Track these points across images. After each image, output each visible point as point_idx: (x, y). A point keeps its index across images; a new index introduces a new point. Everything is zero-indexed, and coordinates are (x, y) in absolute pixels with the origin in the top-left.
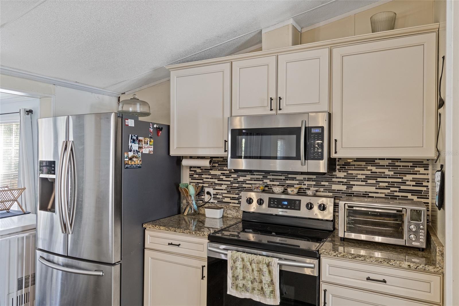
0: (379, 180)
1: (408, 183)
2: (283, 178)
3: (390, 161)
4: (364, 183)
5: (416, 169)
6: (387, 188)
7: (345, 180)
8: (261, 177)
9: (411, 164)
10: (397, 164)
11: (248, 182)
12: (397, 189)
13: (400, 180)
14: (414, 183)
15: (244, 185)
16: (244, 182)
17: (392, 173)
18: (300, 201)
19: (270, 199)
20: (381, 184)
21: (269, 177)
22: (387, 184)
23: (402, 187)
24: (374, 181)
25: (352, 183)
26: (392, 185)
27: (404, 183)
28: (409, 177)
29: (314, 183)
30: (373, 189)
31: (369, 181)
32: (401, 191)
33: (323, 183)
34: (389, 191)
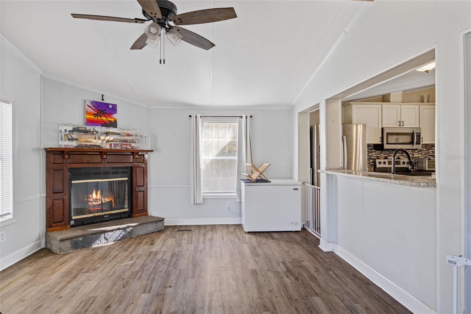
0: (422, 152)
1: (430, 153)
2: (389, 153)
3: (425, 145)
4: (417, 154)
5: (433, 148)
6: (424, 155)
7: (411, 153)
8: (380, 153)
9: (431, 146)
10: (427, 146)
11: (373, 155)
12: (427, 155)
13: (428, 152)
14: (432, 153)
15: (372, 157)
16: (372, 156)
17: (426, 149)
18: (400, 161)
19: (388, 161)
20: (423, 154)
21: (383, 153)
22: (424, 153)
23: (429, 154)
24: (420, 153)
25: (414, 154)
26: (426, 154)
27: (429, 153)
28: (431, 151)
29: (400, 154)
30: (420, 155)
31: (419, 153)
32: (429, 155)
33: (403, 154)
34: (425, 156)
